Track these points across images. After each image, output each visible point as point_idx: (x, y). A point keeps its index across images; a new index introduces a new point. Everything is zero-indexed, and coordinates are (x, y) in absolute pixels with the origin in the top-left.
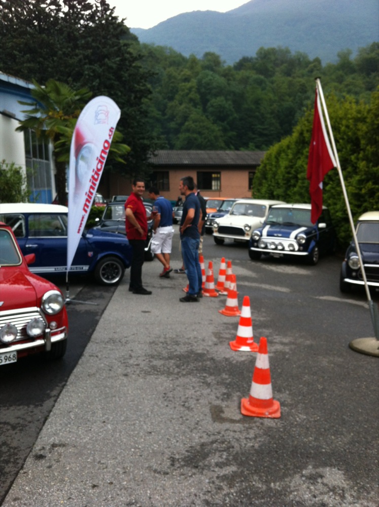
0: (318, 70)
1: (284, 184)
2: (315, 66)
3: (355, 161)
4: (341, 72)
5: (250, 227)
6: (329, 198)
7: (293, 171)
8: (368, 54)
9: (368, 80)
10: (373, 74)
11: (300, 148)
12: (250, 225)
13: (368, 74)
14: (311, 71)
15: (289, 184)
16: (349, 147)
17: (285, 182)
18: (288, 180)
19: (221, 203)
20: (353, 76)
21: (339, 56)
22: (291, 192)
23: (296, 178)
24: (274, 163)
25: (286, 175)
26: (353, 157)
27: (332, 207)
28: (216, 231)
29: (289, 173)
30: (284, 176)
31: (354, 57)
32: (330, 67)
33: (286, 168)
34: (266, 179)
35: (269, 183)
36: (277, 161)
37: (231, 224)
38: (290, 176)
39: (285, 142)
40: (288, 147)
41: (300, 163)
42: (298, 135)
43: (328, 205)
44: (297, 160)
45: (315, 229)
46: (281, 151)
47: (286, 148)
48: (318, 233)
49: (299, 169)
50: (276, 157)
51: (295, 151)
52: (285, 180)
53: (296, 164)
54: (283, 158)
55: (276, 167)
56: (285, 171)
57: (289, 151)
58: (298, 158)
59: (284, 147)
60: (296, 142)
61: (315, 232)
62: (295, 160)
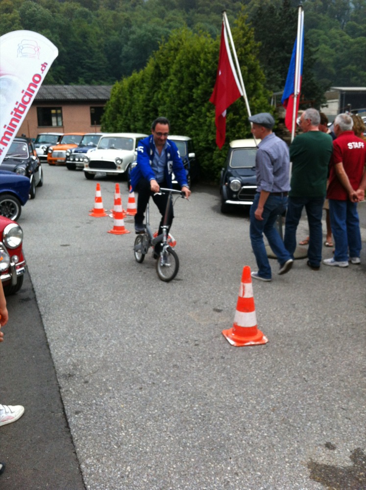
5: (121, 160)
6: (191, 129)
7: (151, 104)
11: (156, 81)
12: (121, 158)
18: (147, 113)
19: (81, 138)
23: (156, 111)
24: (128, 97)
25: (145, 108)
27: (194, 138)
28: (87, 166)
29: (147, 106)
30: (142, 110)
33: (144, 101)
36: (131, 94)
37: (102, 158)
38: (149, 109)
39: (136, 76)
40: (143, 81)
41: (159, 96)
42: (153, 68)
43: (190, 136)
44: (154, 93)
45: (186, 159)
46: (133, 85)
47: (140, 82)
48: (189, 162)
49: (158, 103)
50: (129, 91)
51: (151, 84)
52: (144, 113)
53: (153, 97)
54: (137, 92)
55: (130, 100)
56: (143, 105)
57: (145, 84)
58: (156, 91)
59: (137, 81)
60: (152, 75)
61: (187, 162)
62: (152, 93)
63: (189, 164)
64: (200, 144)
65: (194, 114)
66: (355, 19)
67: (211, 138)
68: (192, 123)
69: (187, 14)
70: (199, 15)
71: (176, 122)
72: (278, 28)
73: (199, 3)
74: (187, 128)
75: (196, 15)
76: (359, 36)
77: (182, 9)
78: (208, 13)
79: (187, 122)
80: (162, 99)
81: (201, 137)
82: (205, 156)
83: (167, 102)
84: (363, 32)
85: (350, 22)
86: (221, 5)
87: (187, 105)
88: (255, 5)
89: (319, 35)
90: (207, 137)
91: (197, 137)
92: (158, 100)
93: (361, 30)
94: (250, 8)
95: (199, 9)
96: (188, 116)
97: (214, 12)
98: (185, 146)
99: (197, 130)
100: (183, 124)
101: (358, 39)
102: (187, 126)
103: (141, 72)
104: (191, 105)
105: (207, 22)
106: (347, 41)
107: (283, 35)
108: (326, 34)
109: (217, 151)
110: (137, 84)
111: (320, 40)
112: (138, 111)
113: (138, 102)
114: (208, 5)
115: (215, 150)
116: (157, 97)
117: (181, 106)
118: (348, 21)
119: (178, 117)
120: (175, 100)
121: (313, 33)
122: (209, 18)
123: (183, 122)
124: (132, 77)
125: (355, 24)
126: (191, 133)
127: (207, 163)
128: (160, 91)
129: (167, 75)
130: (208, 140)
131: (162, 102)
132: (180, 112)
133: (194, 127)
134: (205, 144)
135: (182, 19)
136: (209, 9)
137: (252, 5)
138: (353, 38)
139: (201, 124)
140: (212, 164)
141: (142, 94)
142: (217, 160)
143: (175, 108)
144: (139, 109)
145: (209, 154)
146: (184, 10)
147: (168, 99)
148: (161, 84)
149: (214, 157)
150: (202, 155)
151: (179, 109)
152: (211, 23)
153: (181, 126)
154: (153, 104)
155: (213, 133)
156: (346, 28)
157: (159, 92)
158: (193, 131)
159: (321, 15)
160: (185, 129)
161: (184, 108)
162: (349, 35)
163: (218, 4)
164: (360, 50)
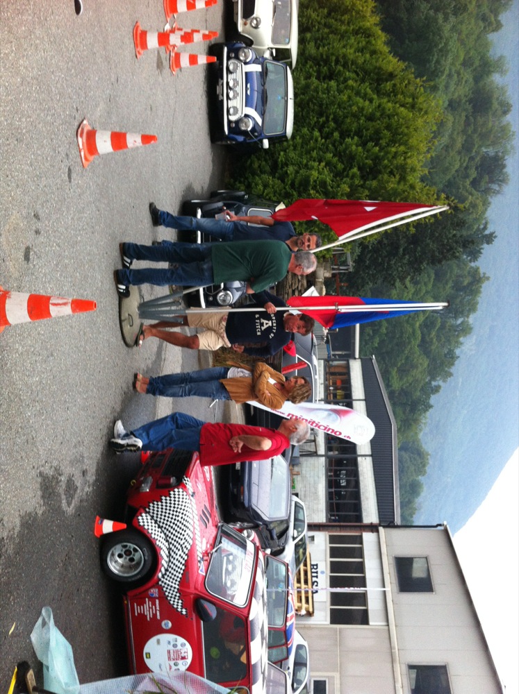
0: (485, 28)
1: (322, 55)
2: (490, 24)
3: (350, 174)
4: (477, 63)
5: (256, 27)
6: (302, 137)
8: (498, 99)
9: (464, 101)
10: (469, 107)
13: (470, 101)
14: (484, 19)
15: (322, 63)
16: (369, 162)
17: (324, 57)
18: (327, 62)
20: (471, 80)
21: (501, 57)
22: (311, 67)
23: (330, 76)
25: (334, 58)
26: (355, 170)
27: (291, 143)
29: (337, 62)
30: (333, 54)
31: (496, 79)
32: (486, 45)
33: (344, 56)
34: (329, 14)
35: (323, 21)
36: (356, 32)
38: (333, 64)
39: (381, 40)
40: (373, 52)
41: (350, 82)
42: (390, 69)
43: (293, 136)
44: (356, 72)
45: (261, 135)
46: (369, 36)
47: (372, 48)
48: (255, 140)
49: (342, 79)
50: (360, 28)
51: (368, 67)
52: (327, 57)
53: (349, 71)
54: (358, 43)
55: (346, 32)
56: (339, 55)
57: (368, 56)
58: (358, 75)
59: (374, 42)
60: (380, 68)
61: (256, 137)
62: (355, 69)
63: (252, 141)
64: (282, 153)
65: (323, 140)
66: (443, 327)
67: (291, 169)
68: (312, 138)
69: (466, 101)
70: (464, 118)
71: (313, 111)
72: (437, 235)
73: (479, 117)
74: (305, 130)
75: (464, 114)
76: (422, 333)
77: (472, 93)
78: (464, 132)
79: (313, 129)
80: (346, 88)
81: (292, 154)
82: (266, 161)
83: (342, 96)
84: (427, 337)
85: (439, 320)
86: (474, 151)
87: (336, 129)
88: (470, 197)
89: (426, 284)
90: (293, 164)
91: (292, 148)
92: (346, 80)
93: (429, 334)
94: (467, 191)
95: (471, 118)
96: (320, 131)
97: (465, 141)
98: (279, 132)
99: (302, 147)
100: (309, 123)
101: (419, 333)
102: (308, 130)
103: (386, 49)
104: (336, 134)
105: (454, 130)
106: (417, 319)
107: (428, 241)
108: (427, 292)
109: (273, 181)
110: (369, 42)
111: (419, 286)
112: (331, 46)
113: (344, 46)
114: (475, 131)
115: (274, 177)
116: (350, 78)
117: (335, 120)
118: (441, 318)
119: (321, 114)
120: (345, 108)
121: (429, 277)
122: (458, 133)
123: (313, 123)
124: (380, 32)
125: (437, 328)
126: (298, 137)
127: (256, 165)
128: (359, 83)
129: (378, 92)
130: (287, 165)
131: (342, 86)
132: (327, 118)
133: (305, 142)
134: (282, 161)
135: (460, 93)
136: (470, 132)
137: (471, 194)
138: (420, 325)
139: (310, 153)
140: (254, 174)
141: (355, 52)
142: (260, 182)
143: (333, 109)
144: (333, 47)
145: (268, 168)
146: (471, 96)
147: (345, 98)
148: (367, 84)
149: (265, 176)
150: (268, 157)
151: (332, 116)
152: (451, 137)
153: (307, 121)
154: (340, 71)
155: (297, 172)
156: (433, 316)
157: (356, 81)
158: (301, 141)
159: (450, 284)
160: (304, 127)
161: (332, 124)
162: (424, 321)
163: (476, 146)
164: (404, 335)
